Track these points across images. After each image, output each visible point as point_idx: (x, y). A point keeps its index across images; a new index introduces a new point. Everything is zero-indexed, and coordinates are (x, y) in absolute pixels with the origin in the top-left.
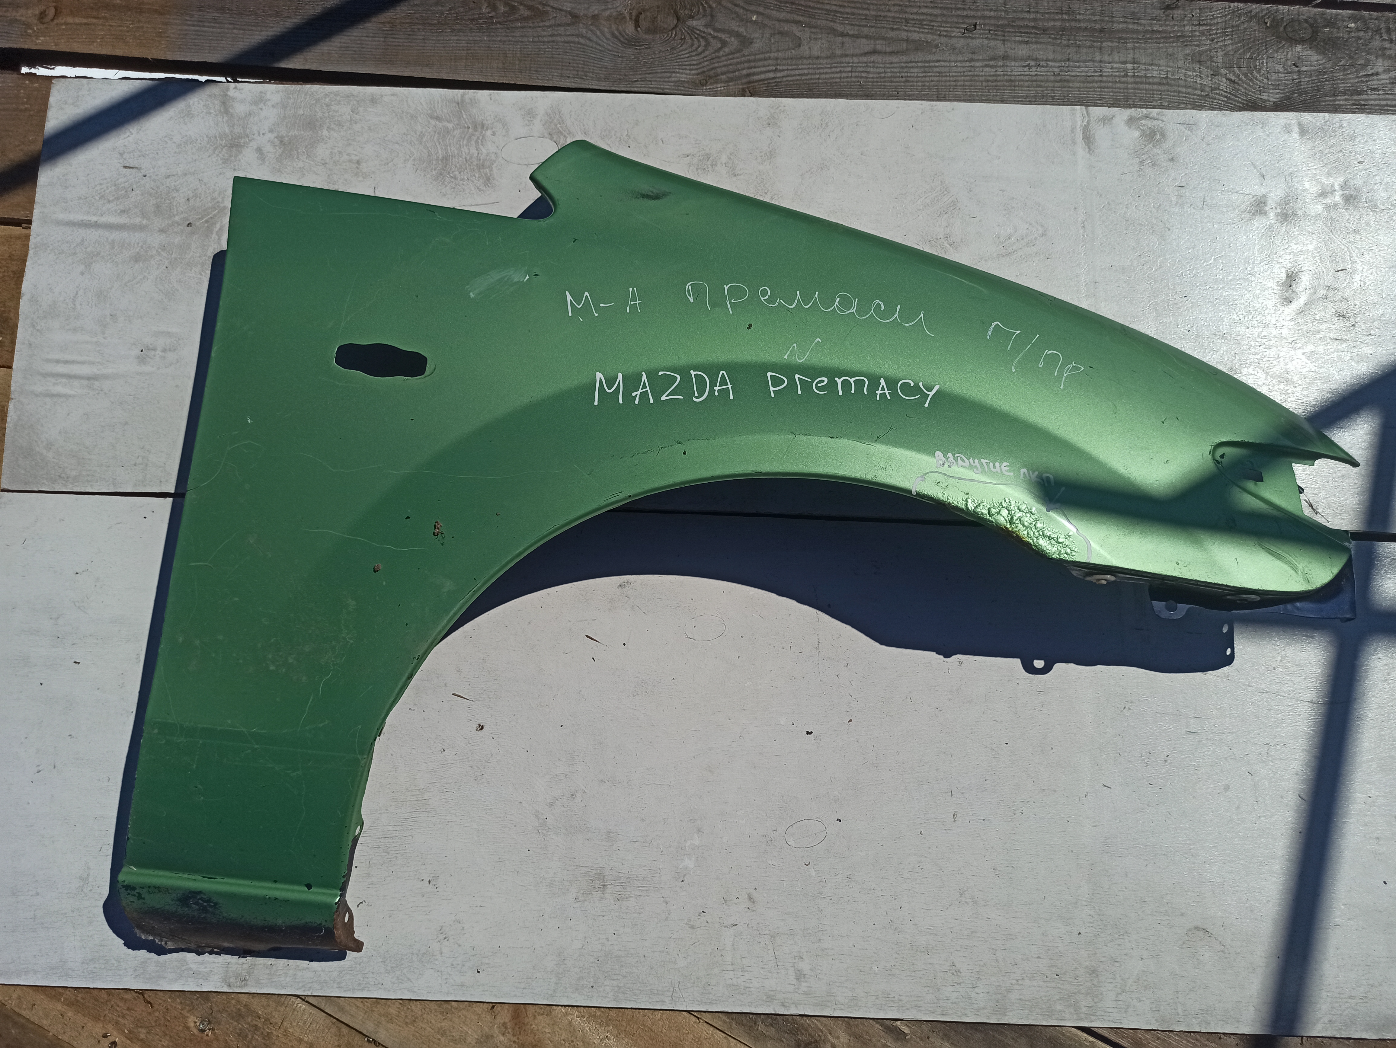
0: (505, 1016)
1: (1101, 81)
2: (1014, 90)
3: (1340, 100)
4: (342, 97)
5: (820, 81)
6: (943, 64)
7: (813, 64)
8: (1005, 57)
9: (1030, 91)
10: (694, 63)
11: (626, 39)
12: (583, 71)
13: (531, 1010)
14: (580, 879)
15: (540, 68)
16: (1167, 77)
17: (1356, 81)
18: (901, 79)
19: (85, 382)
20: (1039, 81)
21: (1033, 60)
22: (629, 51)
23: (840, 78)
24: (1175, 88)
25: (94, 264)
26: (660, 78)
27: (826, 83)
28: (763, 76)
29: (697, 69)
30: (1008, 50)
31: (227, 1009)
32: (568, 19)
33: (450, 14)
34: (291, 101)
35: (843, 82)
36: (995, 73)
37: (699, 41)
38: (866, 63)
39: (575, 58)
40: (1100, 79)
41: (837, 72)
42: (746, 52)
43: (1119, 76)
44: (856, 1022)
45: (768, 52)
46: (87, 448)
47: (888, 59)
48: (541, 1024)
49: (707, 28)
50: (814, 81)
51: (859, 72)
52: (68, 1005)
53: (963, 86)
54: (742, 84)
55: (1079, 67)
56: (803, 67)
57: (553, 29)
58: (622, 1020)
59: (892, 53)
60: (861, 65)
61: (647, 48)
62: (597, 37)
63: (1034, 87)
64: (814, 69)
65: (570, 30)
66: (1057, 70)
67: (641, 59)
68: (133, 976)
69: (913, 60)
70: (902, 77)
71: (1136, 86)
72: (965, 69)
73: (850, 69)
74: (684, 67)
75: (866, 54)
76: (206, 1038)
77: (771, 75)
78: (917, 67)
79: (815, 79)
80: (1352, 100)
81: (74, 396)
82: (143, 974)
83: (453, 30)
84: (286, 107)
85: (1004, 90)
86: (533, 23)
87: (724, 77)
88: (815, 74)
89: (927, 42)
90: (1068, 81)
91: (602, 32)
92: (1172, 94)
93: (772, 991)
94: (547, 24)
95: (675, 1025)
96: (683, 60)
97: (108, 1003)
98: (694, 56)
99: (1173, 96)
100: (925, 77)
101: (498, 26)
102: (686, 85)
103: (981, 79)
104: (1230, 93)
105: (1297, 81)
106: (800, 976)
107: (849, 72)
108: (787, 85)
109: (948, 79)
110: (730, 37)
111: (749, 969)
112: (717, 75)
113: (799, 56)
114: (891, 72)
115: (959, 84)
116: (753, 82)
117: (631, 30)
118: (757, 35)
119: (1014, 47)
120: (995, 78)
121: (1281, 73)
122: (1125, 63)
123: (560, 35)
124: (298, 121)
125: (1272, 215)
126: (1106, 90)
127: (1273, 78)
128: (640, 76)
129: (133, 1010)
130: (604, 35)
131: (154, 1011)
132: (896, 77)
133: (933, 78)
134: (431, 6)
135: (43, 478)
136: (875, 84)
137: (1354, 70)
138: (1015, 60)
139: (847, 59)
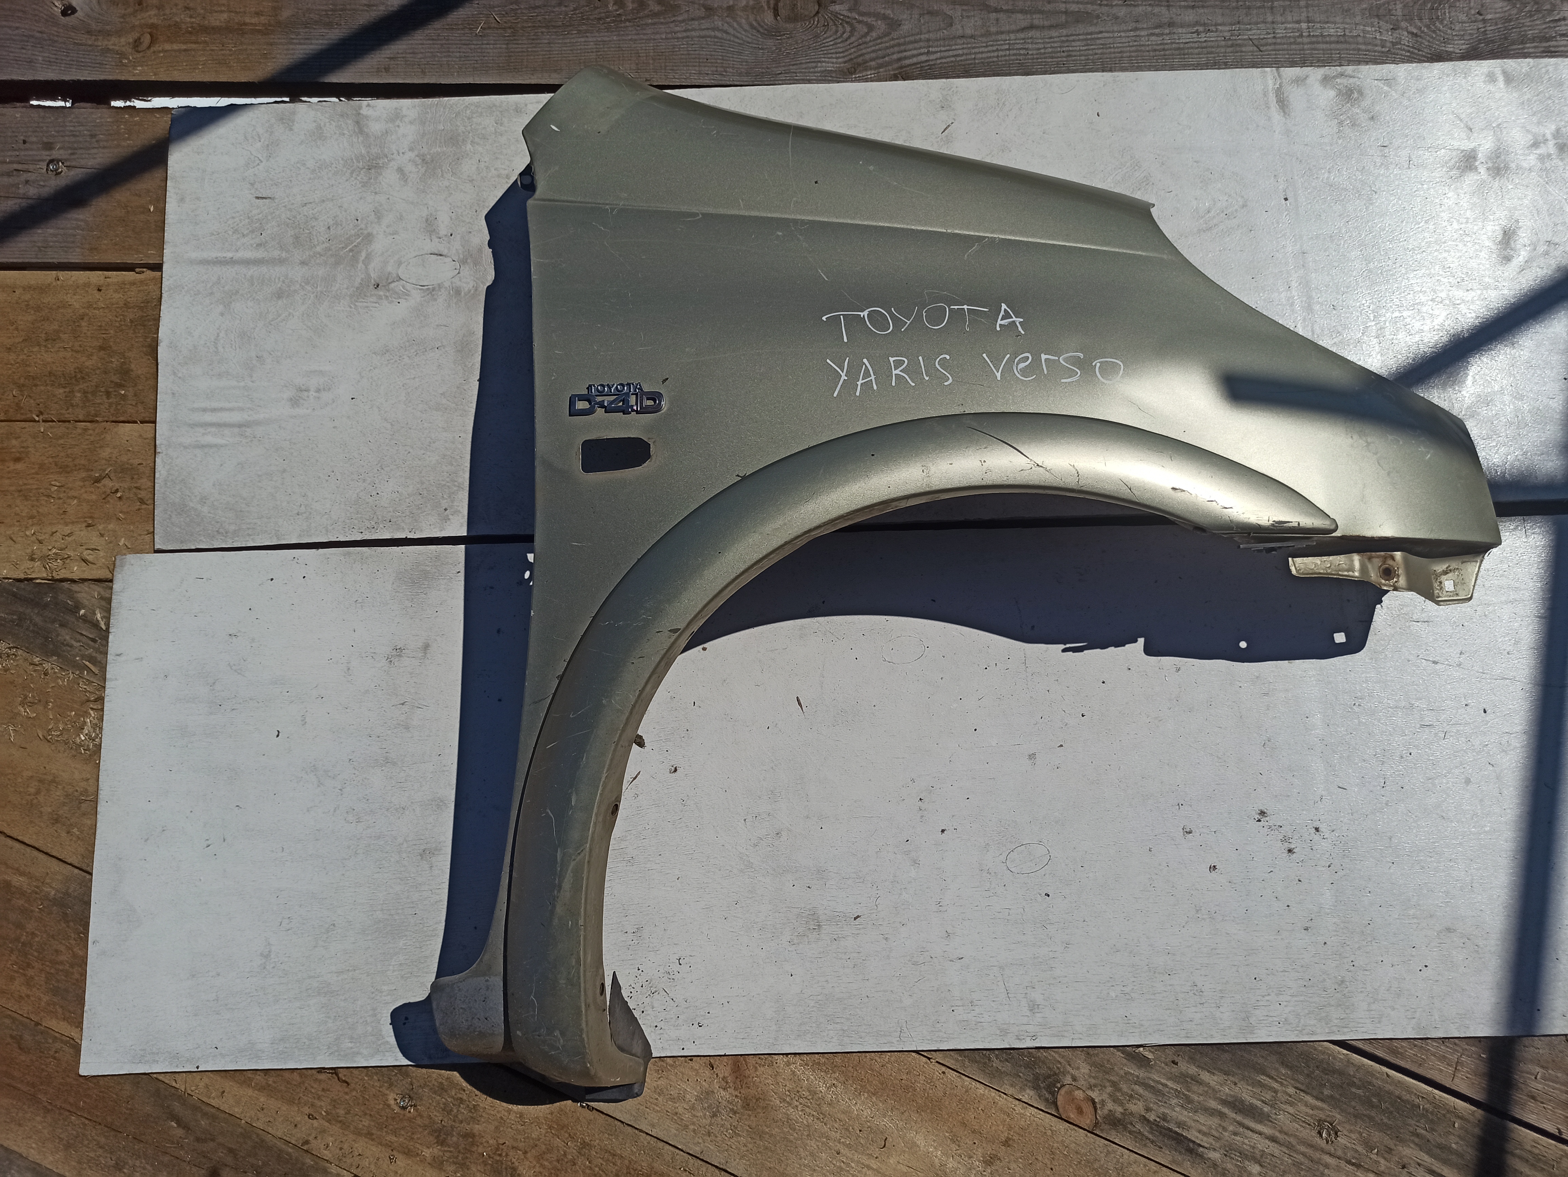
0: (724, 1070)
1: (1275, 44)
2: (1184, 58)
3: (1529, 48)
4: (484, 108)
5: (977, 61)
6: (1106, 35)
7: (967, 44)
8: (1171, 24)
9: (1200, 58)
10: (841, 50)
11: (766, 30)
12: (722, 67)
13: (752, 1061)
14: (793, 921)
15: (676, 66)
16: (1345, 34)
17: (1544, 26)
18: (1063, 54)
19: (236, 430)
20: (1209, 47)
21: (1201, 25)
22: (770, 43)
23: (998, 57)
24: (1353, 46)
25: (233, 303)
26: (805, 68)
27: (982, 63)
28: (915, 60)
29: (844, 57)
30: (1174, 16)
31: (428, 1083)
32: (702, 12)
33: (574, 14)
34: (429, 116)
35: (1001, 61)
36: (1162, 42)
37: (843, 27)
38: (1023, 39)
39: (713, 53)
40: (1274, 41)
41: (993, 51)
42: (895, 35)
43: (1294, 37)
44: (1096, 1051)
45: (918, 34)
46: (244, 499)
47: (1046, 33)
48: (763, 1076)
49: (851, 12)
50: (970, 62)
51: (1017, 49)
52: (259, 1090)
53: (1129, 57)
54: (894, 70)
55: (1250, 30)
56: (957, 47)
57: (687, 24)
58: (849, 1066)
59: (1051, 27)
60: (1018, 42)
61: (788, 38)
62: (734, 29)
63: (1205, 54)
64: (969, 48)
65: (705, 24)
66: (1227, 34)
67: (783, 49)
68: (327, 1054)
69: (1074, 33)
70: (1063, 52)
71: (1313, 46)
72: (1129, 39)
73: (1007, 47)
74: (830, 56)
75: (1023, 30)
76: (408, 1115)
77: (924, 58)
78: (1079, 40)
79: (971, 59)
80: (1541, 47)
81: (226, 445)
82: (337, 1051)
83: (579, 32)
84: (425, 123)
85: (1173, 59)
86: (665, 18)
87: (873, 63)
88: (970, 54)
89: (1087, 13)
90: (1240, 45)
91: (739, 24)
92: (1351, 52)
93: (1004, 1024)
94: (680, 18)
95: (905, 1067)
96: (828, 48)
97: (302, 1085)
98: (839, 43)
99: (1352, 54)
100: (1089, 50)
101: (628, 24)
102: (834, 75)
103: (1147, 49)
104: (1413, 47)
105: (1483, 30)
106: (1034, 1007)
107: (1006, 50)
108: (941, 67)
109: (1112, 50)
110: (876, 21)
111: (979, 1003)
112: (866, 62)
113: (951, 36)
114: (1052, 47)
115: (1125, 55)
116: (905, 67)
117: (770, 20)
118: (905, 17)
119: (1179, 12)
120: (1162, 47)
121: (1464, 22)
122: (1299, 22)
123: (694, 30)
124: (439, 137)
125: (1482, 170)
126: (1281, 52)
127: (1457, 28)
128: (784, 69)
129: (329, 1091)
130: (742, 28)
131: (351, 1091)
132: (1058, 52)
133: (1097, 51)
134: (554, 7)
135: (200, 535)
136: (1035, 61)
137: (1541, 15)
138: (1182, 27)
139: (1003, 37)
